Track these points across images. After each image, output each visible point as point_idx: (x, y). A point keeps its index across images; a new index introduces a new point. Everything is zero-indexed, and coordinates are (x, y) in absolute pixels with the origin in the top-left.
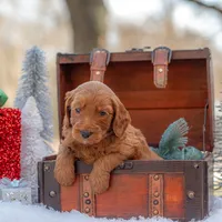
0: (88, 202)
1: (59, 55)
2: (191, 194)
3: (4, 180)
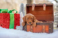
0: (32, 30)
1: (26, 5)
2: (50, 29)
3: (17, 26)
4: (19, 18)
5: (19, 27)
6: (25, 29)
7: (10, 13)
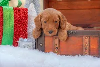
0: (57, 48)
3: (21, 39)
4: (26, 18)
5: (26, 40)
6: (39, 46)
7: (4, 7)
